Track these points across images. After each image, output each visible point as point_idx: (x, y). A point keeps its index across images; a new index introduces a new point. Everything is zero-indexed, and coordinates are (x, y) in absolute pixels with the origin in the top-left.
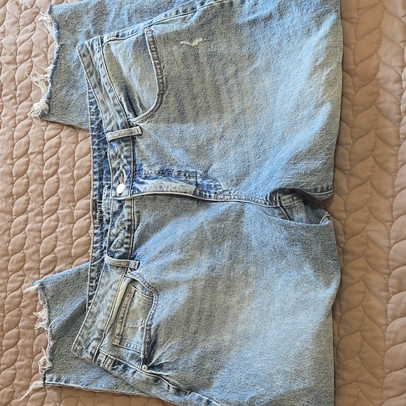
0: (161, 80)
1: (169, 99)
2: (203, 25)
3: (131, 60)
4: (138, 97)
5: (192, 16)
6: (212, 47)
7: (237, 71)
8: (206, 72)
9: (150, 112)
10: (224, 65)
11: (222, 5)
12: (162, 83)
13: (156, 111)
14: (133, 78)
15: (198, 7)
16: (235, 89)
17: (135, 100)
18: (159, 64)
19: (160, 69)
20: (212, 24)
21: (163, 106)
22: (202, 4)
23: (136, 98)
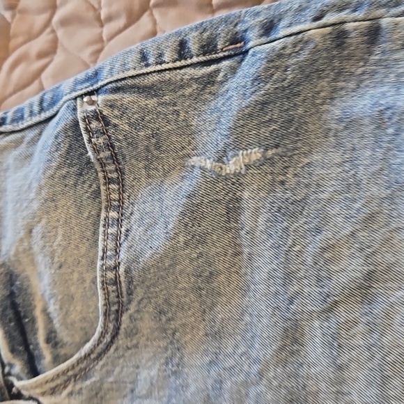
0: (110, 275)
1: (140, 324)
2: (264, 104)
3: (35, 205)
4: (45, 311)
5: (233, 70)
6: (292, 181)
7: (369, 276)
8: (259, 262)
9: (79, 361)
10: (324, 250)
11: (339, 36)
12: (116, 282)
13: (99, 357)
14: (40, 258)
15: (253, 39)
16: (359, 341)
17: (33, 321)
18: (119, 222)
19: (117, 238)
20: (298, 100)
21: (121, 341)
22: (268, 28)
23: (38, 313)
